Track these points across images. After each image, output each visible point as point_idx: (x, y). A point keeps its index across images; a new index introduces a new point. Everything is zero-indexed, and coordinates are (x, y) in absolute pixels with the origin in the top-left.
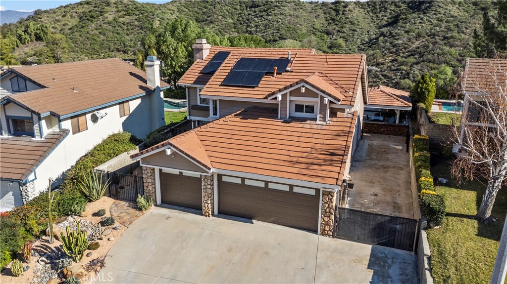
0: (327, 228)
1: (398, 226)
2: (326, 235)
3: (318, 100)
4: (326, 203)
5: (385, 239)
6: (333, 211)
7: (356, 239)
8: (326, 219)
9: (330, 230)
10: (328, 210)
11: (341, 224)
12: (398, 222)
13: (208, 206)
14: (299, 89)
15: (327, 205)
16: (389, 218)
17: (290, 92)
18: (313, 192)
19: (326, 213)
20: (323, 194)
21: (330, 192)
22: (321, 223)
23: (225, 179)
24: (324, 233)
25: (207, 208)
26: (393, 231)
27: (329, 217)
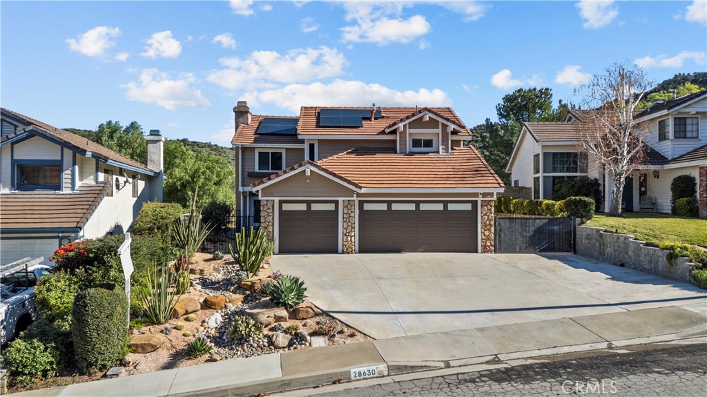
0: (488, 244)
1: (555, 228)
2: (488, 252)
3: (439, 131)
4: (486, 215)
5: (546, 243)
6: (493, 223)
7: (518, 250)
8: (487, 233)
9: (491, 245)
10: (488, 222)
11: (502, 235)
12: (555, 223)
13: (351, 240)
14: (421, 118)
15: (486, 217)
16: (547, 220)
17: (409, 123)
18: (468, 207)
19: (486, 226)
20: (482, 206)
21: (490, 201)
22: (482, 239)
23: (367, 207)
24: (485, 250)
25: (350, 242)
26: (552, 233)
27: (489, 230)
